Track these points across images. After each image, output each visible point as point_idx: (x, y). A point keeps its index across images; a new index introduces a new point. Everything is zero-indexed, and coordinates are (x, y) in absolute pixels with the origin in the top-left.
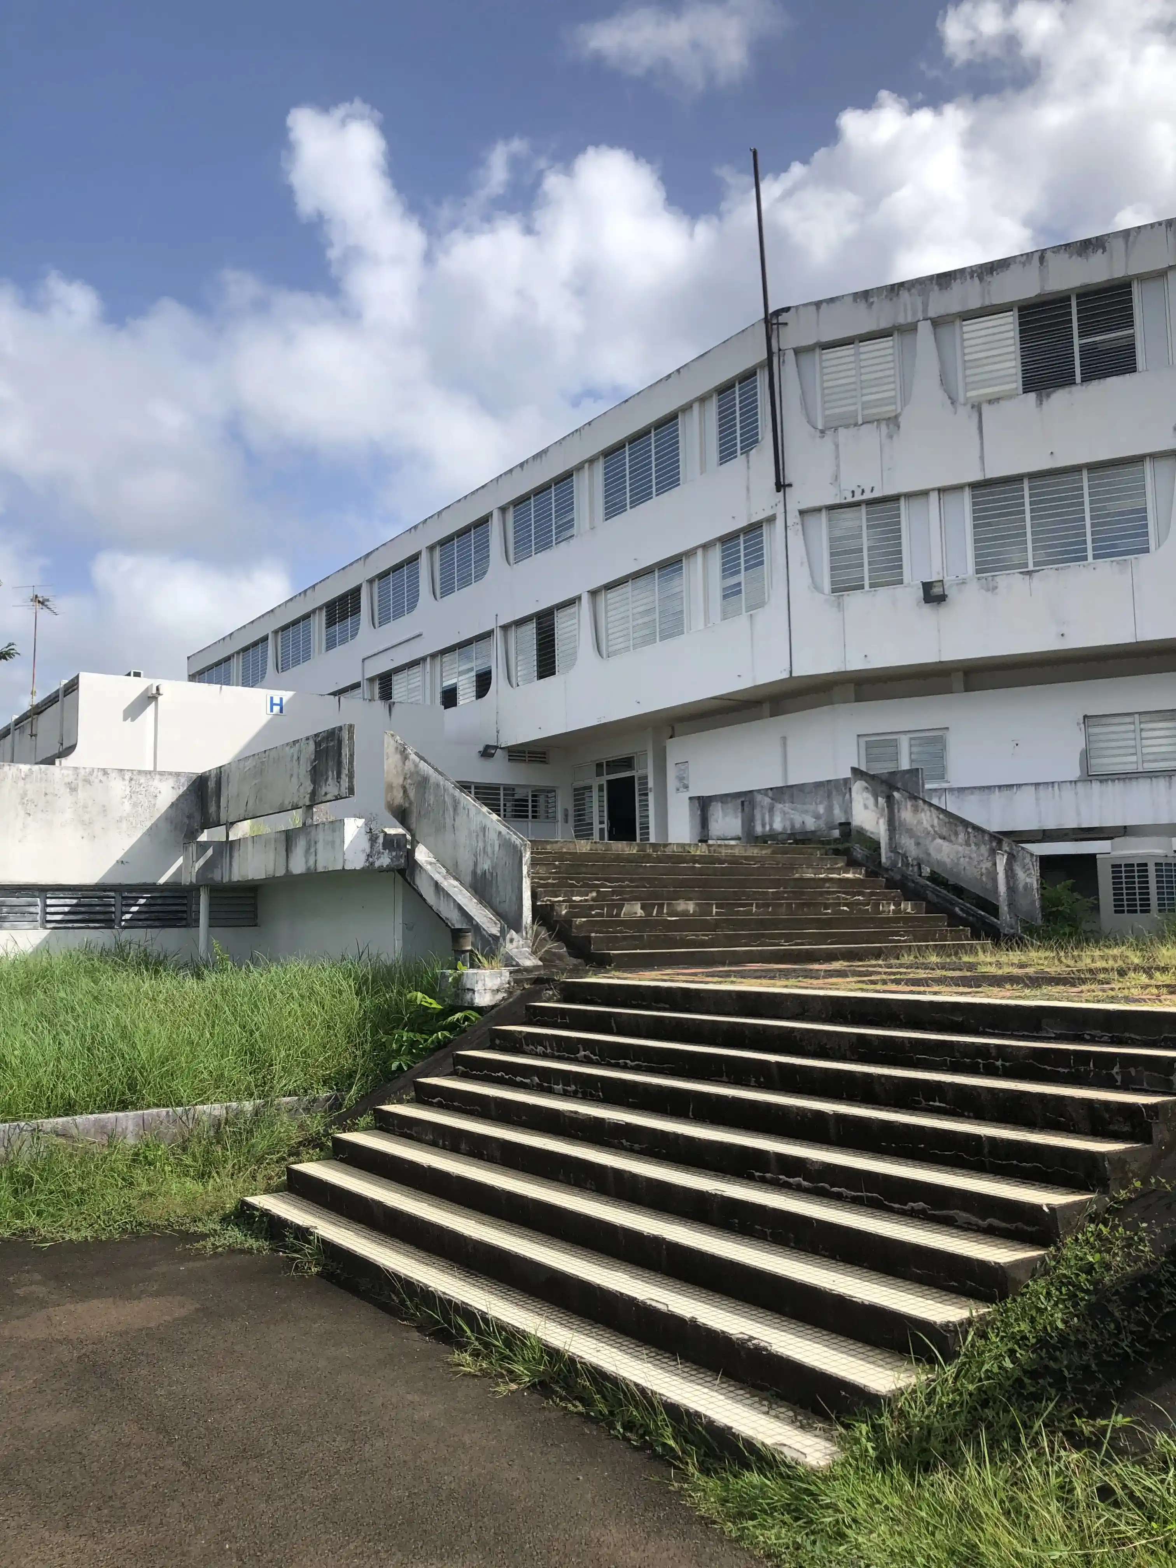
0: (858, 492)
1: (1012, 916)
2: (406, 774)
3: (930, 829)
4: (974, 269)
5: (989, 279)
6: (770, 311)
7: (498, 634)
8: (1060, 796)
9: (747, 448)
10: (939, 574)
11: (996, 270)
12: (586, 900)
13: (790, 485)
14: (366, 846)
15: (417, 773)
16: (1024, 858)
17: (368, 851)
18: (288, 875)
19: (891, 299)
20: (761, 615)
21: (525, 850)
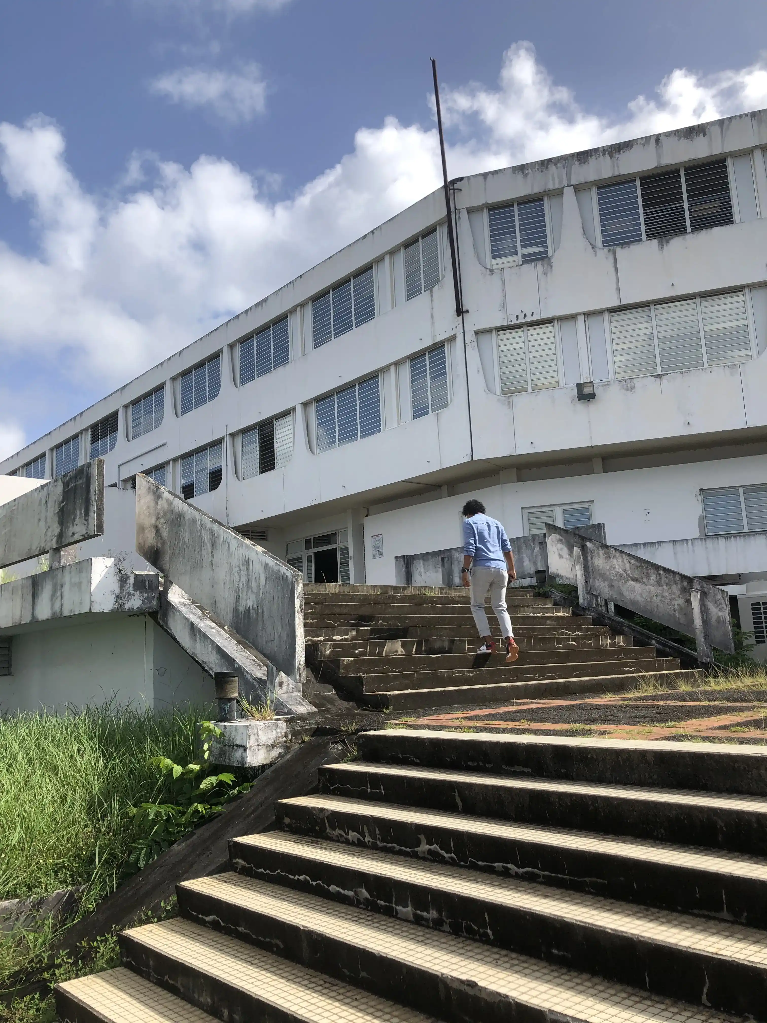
0: (521, 316)
1: (708, 646)
2: (159, 513)
3: (622, 572)
4: (605, 148)
5: (617, 156)
6: (449, 179)
7: (228, 442)
8: (694, 551)
9: (430, 288)
10: (587, 378)
11: (622, 149)
12: (346, 640)
13: (467, 312)
14: (115, 586)
15: (171, 511)
16: (715, 595)
17: (117, 591)
18: (34, 621)
19: (542, 171)
20: (445, 413)
21: (298, 582)
